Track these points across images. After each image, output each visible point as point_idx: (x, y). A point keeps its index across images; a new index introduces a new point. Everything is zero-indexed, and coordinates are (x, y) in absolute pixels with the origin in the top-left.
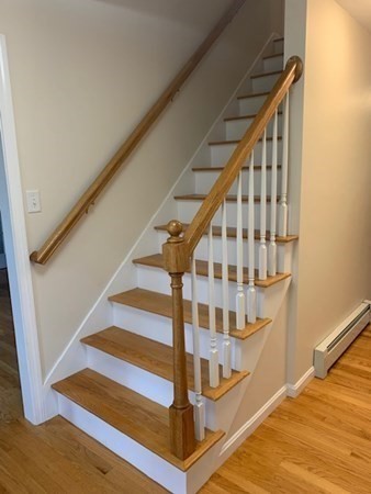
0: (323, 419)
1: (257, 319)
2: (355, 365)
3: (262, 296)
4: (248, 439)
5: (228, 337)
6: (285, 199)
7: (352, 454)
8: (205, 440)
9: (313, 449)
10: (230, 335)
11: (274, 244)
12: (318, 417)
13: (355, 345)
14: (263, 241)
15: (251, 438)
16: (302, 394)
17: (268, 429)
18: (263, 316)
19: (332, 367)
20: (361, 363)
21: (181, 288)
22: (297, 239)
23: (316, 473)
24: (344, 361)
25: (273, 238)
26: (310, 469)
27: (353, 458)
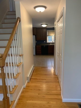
0: (32, 90)
1: (18, 73)
2: (34, 78)
3: (18, 68)
4: (19, 100)
5: (13, 79)
6: (20, 47)
7: (39, 94)
8: (11, 104)
9: (32, 96)
10: (14, 78)
11: (19, 56)
12: (30, 90)
13: (33, 74)
14: (17, 56)
15: (19, 99)
16: (26, 86)
17: (22, 96)
18: (19, 72)
19: (30, 79)
20: (35, 77)
21: (3, 70)
22: (23, 55)
23: (34, 100)
24: (32, 78)
25: (19, 55)
26: (32, 100)
27: (39, 95)
